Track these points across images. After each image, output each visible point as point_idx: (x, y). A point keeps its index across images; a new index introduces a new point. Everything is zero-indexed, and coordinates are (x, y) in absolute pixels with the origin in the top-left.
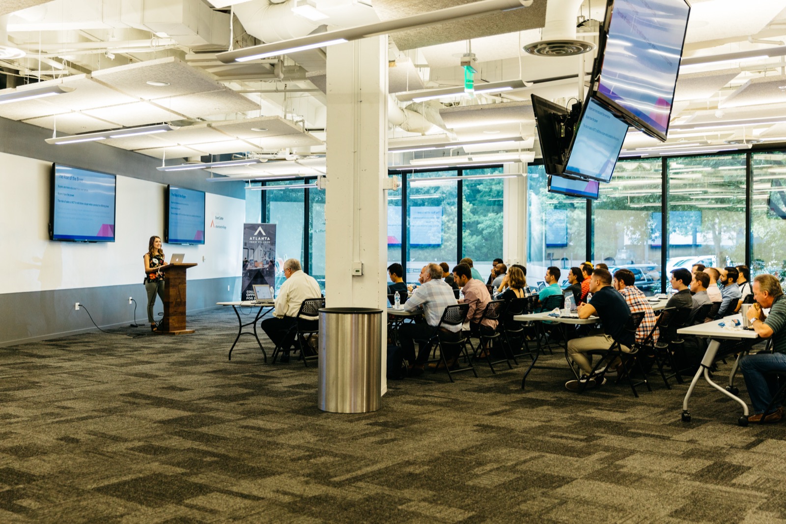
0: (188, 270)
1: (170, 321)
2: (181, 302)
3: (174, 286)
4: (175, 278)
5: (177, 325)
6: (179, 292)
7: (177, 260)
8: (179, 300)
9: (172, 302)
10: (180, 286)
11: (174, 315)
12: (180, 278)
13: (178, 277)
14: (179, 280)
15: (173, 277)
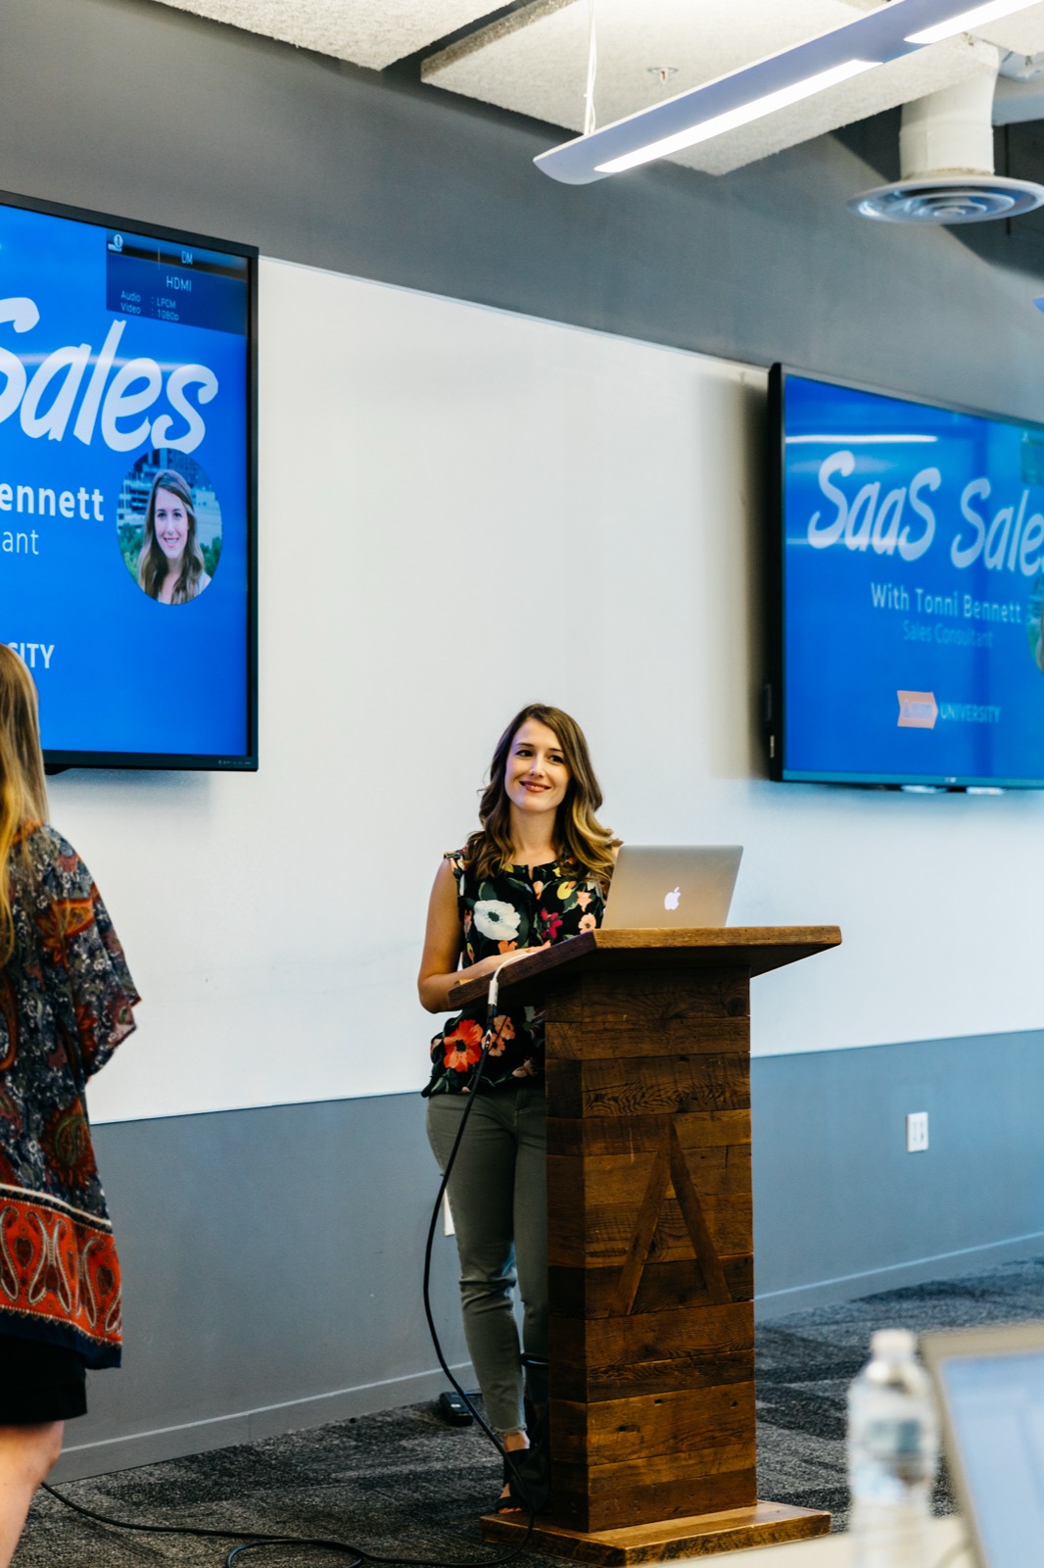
0: (761, 986)
1: (595, 1438)
2: (703, 1262)
3: (623, 1132)
4: (641, 1062)
5: (664, 1473)
6: (680, 1177)
7: (672, 901)
8: (680, 1251)
9: (611, 1274)
10: (685, 1126)
11: (641, 1384)
12: (683, 1058)
13: (663, 1053)
14: (675, 1081)
15: (618, 1054)
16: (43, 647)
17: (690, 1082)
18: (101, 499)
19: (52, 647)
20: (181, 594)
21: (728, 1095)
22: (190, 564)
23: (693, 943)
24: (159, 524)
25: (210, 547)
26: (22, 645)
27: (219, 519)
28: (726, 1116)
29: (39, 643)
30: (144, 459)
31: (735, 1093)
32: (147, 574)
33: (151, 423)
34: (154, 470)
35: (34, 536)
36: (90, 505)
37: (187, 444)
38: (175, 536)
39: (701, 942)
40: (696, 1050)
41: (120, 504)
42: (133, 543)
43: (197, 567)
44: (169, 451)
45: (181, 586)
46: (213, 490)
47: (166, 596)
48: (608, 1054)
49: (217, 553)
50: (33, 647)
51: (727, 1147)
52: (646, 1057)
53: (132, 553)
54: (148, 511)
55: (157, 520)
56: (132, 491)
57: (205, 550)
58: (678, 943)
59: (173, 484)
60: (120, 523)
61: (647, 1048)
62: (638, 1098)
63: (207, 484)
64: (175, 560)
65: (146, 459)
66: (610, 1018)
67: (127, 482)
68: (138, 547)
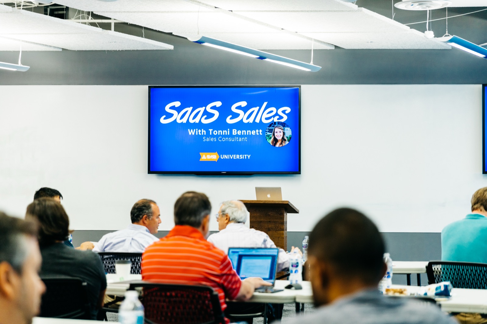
12: (270, 222)
13: (266, 221)
14: (268, 225)
15: (257, 220)
16: (248, 155)
17: (271, 226)
18: (262, 131)
19: (250, 155)
20: (281, 145)
21: (279, 228)
22: (283, 139)
23: (256, 203)
24: (276, 134)
25: (289, 137)
26: (243, 155)
27: (291, 132)
28: (279, 232)
29: (247, 154)
30: (272, 124)
31: (280, 228)
32: (273, 142)
33: (274, 118)
34: (275, 125)
35: (246, 138)
36: (259, 133)
37: (282, 121)
38: (280, 136)
39: (257, 202)
40: (272, 220)
41: (266, 131)
42: (269, 138)
43: (285, 140)
44: (278, 122)
45: (281, 144)
46: (289, 127)
47: (278, 145)
48: (255, 220)
49: (290, 138)
50: (246, 155)
51: (279, 237)
52: (262, 221)
53: (269, 139)
54: (273, 132)
55: (275, 134)
56: (269, 129)
57: (287, 137)
58: (253, 202)
59: (279, 127)
60: (266, 135)
61: (262, 220)
62: (261, 227)
63: (288, 126)
64: (280, 140)
65: (273, 124)
66: (255, 214)
67: (267, 128)
68: (271, 138)
